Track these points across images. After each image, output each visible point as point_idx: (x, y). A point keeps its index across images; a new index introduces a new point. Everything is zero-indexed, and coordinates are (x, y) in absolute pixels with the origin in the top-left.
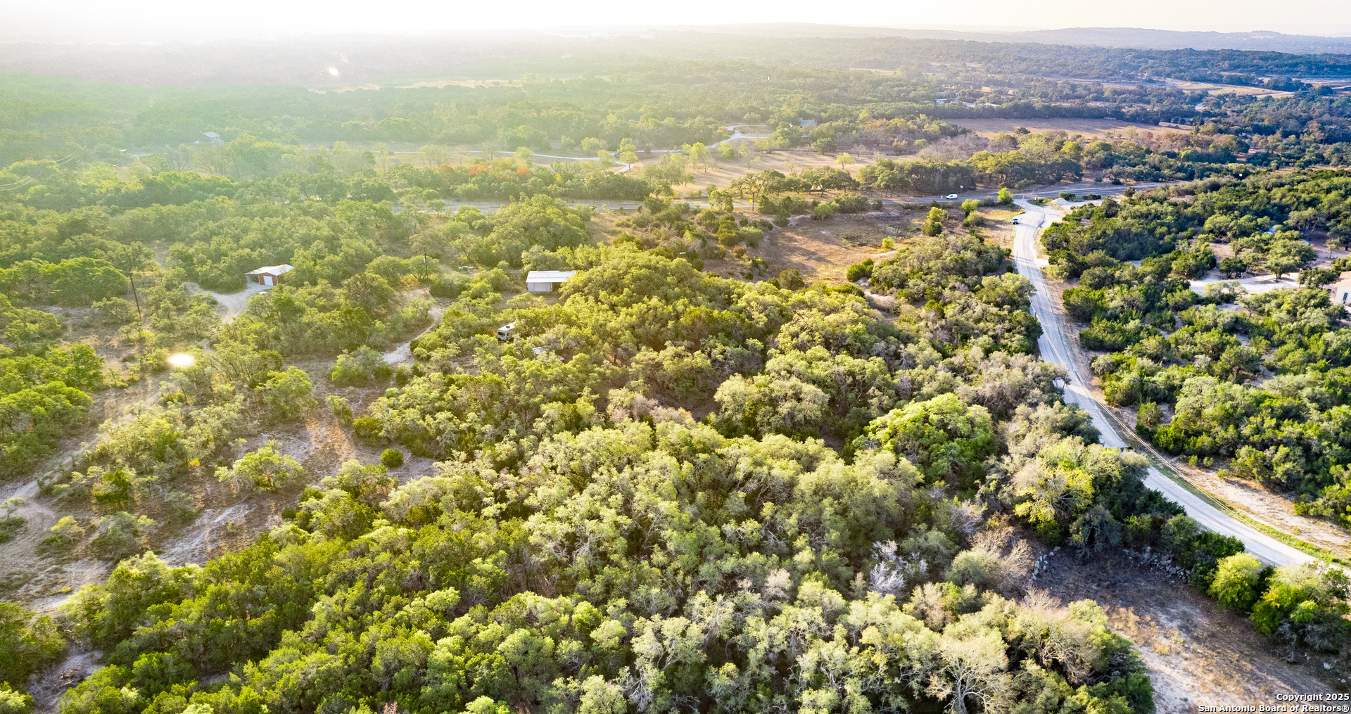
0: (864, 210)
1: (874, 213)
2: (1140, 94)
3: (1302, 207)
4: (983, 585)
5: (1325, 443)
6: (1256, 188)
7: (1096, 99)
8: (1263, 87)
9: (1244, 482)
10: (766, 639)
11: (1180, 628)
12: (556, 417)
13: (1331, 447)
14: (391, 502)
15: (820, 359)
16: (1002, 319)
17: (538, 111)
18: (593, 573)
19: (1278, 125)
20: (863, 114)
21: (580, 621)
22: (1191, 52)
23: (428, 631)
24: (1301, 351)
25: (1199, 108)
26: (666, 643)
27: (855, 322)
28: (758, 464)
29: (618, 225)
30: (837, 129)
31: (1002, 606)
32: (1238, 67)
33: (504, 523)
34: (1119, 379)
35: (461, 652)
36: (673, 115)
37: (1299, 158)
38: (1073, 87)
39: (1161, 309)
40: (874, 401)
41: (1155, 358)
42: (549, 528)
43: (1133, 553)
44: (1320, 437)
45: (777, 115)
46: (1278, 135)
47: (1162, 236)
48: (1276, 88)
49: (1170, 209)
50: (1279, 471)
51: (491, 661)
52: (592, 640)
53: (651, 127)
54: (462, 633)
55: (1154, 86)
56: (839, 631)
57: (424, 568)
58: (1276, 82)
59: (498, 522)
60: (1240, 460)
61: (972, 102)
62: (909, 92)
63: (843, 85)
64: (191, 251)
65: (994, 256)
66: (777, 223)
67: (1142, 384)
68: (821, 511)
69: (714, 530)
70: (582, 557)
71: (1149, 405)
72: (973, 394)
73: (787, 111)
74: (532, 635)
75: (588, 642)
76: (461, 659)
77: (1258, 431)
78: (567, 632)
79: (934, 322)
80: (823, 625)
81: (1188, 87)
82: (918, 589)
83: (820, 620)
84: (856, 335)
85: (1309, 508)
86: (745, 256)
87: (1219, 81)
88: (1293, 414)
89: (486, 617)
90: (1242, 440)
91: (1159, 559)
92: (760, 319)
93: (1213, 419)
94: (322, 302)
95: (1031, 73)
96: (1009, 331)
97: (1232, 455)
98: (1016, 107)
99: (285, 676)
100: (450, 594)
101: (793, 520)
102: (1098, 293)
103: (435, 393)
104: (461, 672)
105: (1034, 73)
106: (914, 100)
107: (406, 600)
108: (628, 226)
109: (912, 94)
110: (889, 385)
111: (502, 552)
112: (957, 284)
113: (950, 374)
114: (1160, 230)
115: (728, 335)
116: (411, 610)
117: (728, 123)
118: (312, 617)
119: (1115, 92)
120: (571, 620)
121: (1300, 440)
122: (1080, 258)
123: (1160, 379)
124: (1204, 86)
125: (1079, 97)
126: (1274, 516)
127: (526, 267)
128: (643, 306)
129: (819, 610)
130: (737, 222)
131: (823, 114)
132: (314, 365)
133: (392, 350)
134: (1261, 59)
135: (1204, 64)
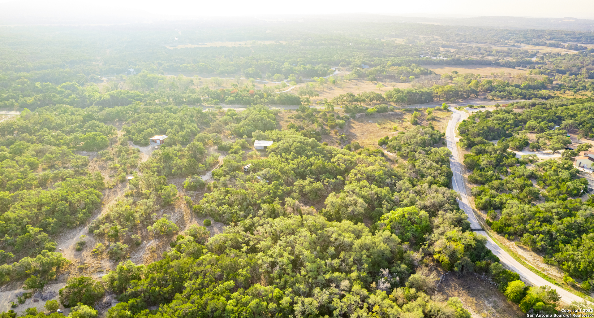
0: (386, 111)
1: (391, 113)
2: (508, 53)
3: (569, 118)
4: (419, 289)
5: (558, 234)
6: (551, 106)
7: (489, 55)
8: (565, 48)
9: (525, 247)
10: (340, 307)
11: (493, 307)
12: (266, 210)
13: (560, 236)
14: (209, 243)
15: (366, 187)
16: (437, 169)
17: (257, 61)
18: (280, 277)
19: (568, 70)
20: (389, 63)
21: (276, 296)
22: (534, 31)
23: (224, 297)
24: (556, 189)
25: (534, 59)
26: (305, 307)
27: (379, 170)
28: (340, 235)
29: (289, 118)
30: (377, 71)
31: (425, 297)
32: (554, 38)
33: (249, 255)
34: (481, 199)
35: (236, 306)
36: (311, 63)
37: (574, 88)
38: (479, 49)
39: (503, 166)
40: (385, 206)
41: (497, 189)
42: (265, 258)
43: (478, 275)
44: (556, 232)
45: (353, 63)
46: (567, 75)
47: (508, 129)
48: (570, 48)
49: (512, 117)
50: (539, 245)
51: (246, 310)
52: (280, 304)
53: (302, 69)
54: (236, 298)
55: (515, 48)
56: (365, 305)
57: (223, 272)
58: (571, 46)
59: (247, 254)
60: (524, 238)
61: (436, 56)
62: (409, 52)
63: (381, 48)
64: (130, 128)
65: (438, 137)
66: (351, 117)
67: (490, 201)
68: (362, 255)
69: (323, 262)
70: (276, 270)
71: (492, 211)
72: (423, 205)
73: (358, 62)
74: (260, 301)
75: (279, 304)
76: (236, 309)
77: (532, 227)
78: (271, 300)
79: (410, 170)
80: (360, 302)
81: (530, 48)
82: (395, 289)
83: (359, 301)
84: (379, 176)
85: (549, 261)
86: (338, 134)
87: (544, 45)
88: (548, 220)
89: (244, 293)
90: (525, 230)
91: (488, 278)
92: (343, 167)
93: (516, 220)
94: (179, 154)
95: (461, 42)
96: (440, 174)
97: (521, 235)
98: (453, 60)
99: (178, 311)
100: (231, 283)
101: (351, 259)
102: (478, 157)
103: (222, 197)
104: (237, 314)
105: (463, 42)
106: (411, 55)
107: (216, 284)
108: (293, 118)
109: (410, 53)
110: (390, 199)
111: (249, 267)
112: (422, 151)
113: (414, 195)
114: (507, 126)
115: (330, 173)
116: (219, 289)
117: (333, 66)
118: (185, 288)
119: (498, 52)
120: (273, 295)
121: (549, 233)
122: (472, 139)
123: (497, 200)
124: (537, 47)
125: (481, 54)
126: (535, 263)
127: (254, 139)
128: (299, 160)
129: (359, 297)
130: (335, 117)
131: (372, 63)
132: (177, 180)
133: (205, 174)
134: (565, 34)
135: (539, 37)
